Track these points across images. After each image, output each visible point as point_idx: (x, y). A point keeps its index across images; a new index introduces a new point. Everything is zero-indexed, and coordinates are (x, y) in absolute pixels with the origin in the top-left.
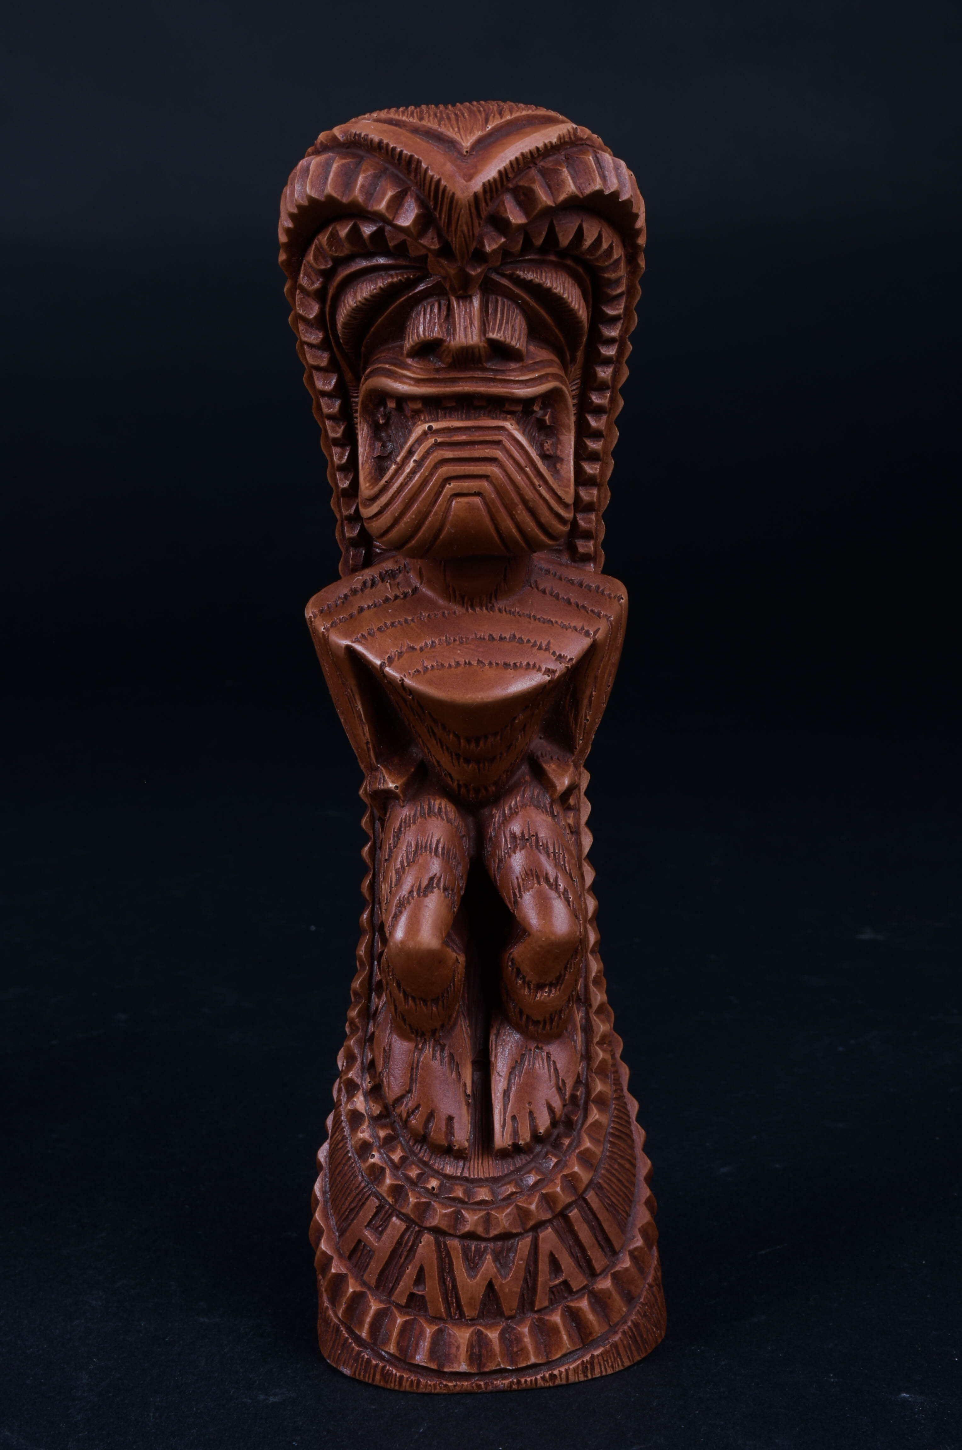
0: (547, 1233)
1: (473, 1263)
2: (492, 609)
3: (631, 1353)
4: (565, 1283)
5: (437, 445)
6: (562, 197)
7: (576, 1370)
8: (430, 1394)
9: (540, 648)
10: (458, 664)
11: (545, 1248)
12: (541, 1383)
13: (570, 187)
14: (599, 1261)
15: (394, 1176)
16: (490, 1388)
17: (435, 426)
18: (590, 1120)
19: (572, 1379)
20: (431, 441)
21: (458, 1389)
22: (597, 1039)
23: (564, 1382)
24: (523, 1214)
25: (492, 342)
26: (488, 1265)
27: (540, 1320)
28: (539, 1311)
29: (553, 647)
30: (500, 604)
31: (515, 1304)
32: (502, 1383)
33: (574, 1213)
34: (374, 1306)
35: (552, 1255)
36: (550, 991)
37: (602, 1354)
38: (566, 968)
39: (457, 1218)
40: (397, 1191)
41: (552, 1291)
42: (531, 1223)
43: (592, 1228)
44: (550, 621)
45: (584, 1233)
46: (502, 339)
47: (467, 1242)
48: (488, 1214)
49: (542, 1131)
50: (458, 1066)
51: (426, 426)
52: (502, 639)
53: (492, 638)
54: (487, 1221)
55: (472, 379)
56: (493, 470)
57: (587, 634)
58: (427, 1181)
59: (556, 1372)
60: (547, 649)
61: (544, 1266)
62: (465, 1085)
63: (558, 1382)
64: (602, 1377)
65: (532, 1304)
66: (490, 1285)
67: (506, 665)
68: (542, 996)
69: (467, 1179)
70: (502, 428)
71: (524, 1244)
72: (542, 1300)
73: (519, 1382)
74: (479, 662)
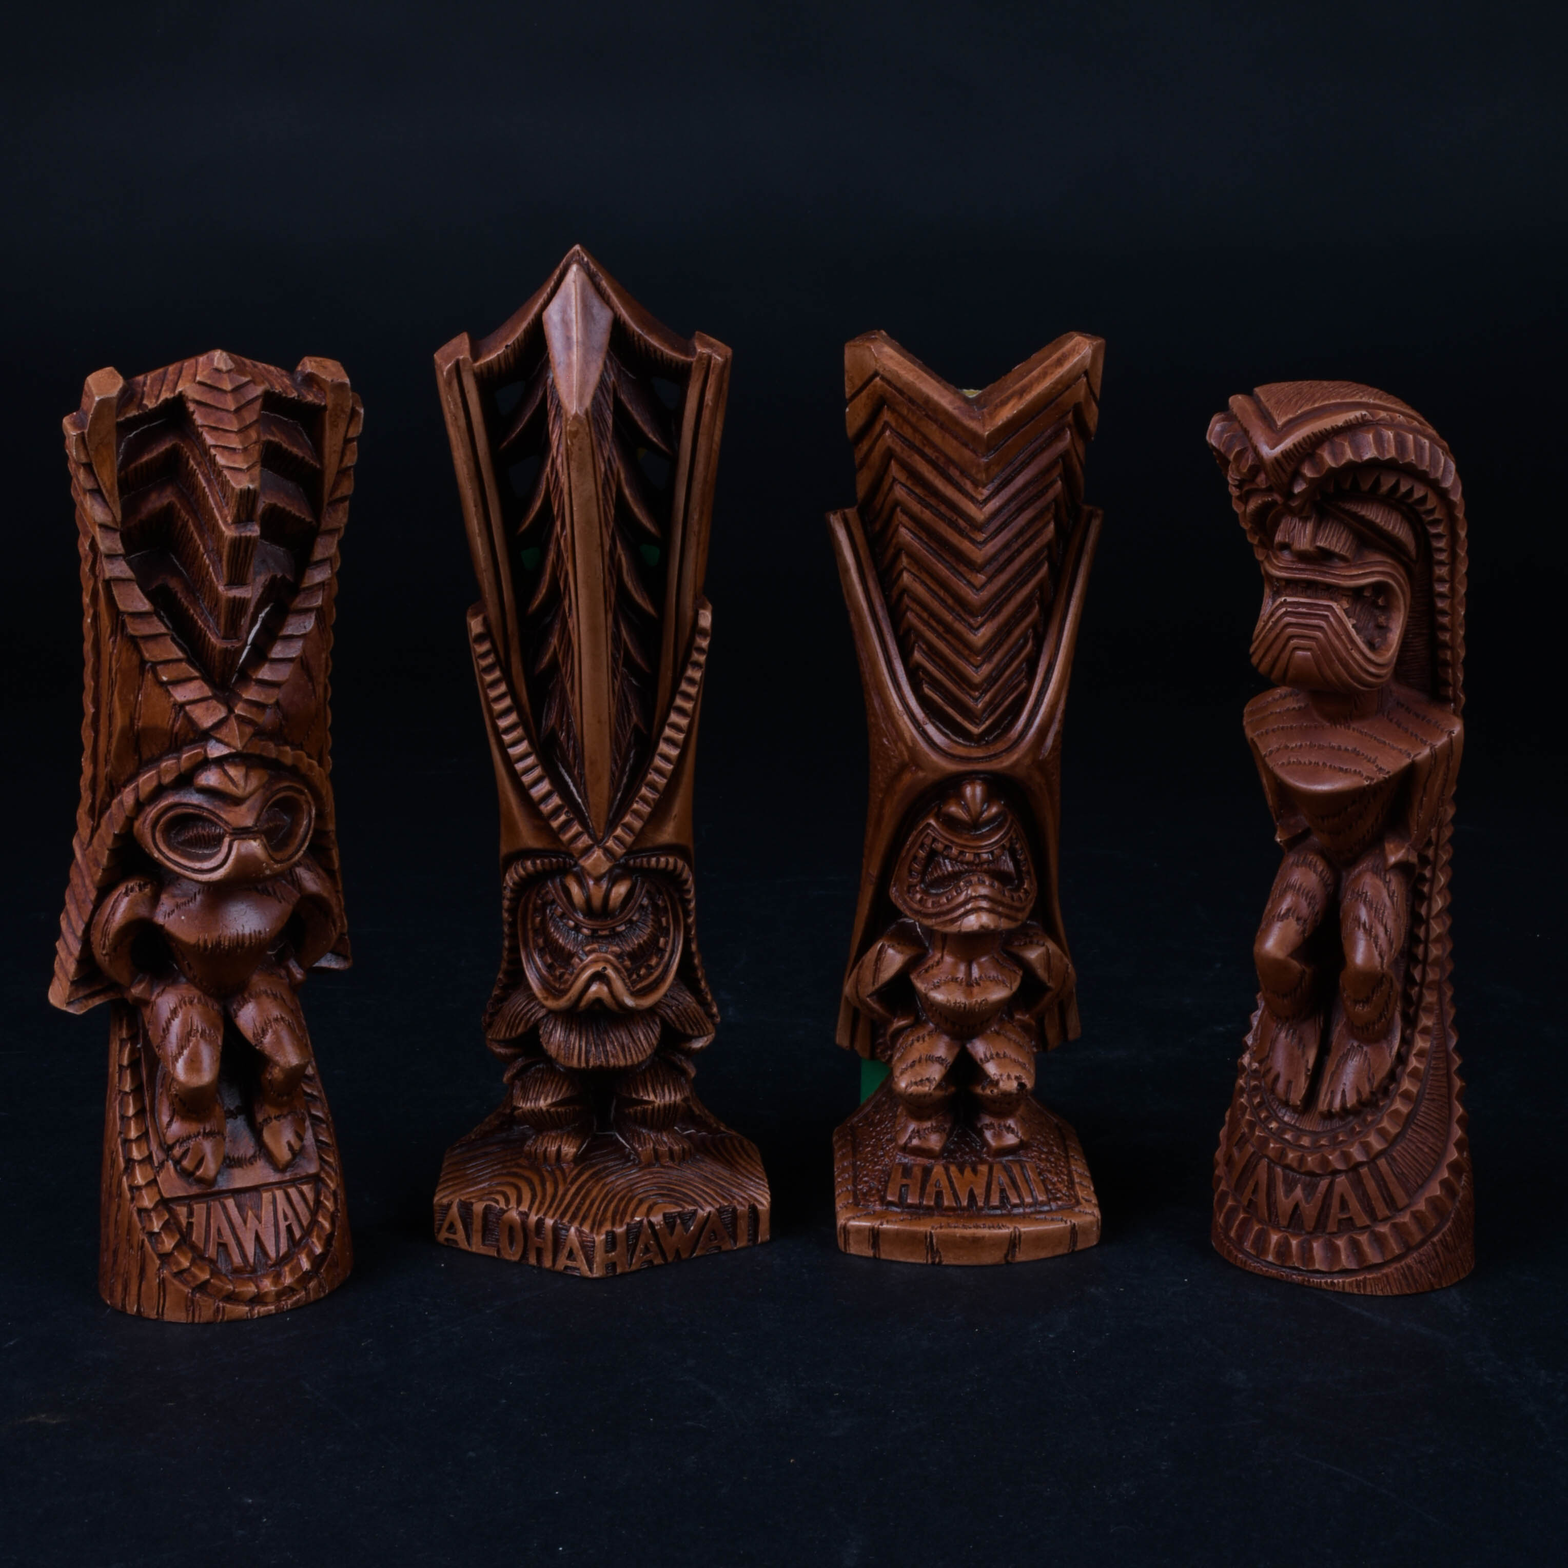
0: (1341, 1179)
1: (1290, 1189)
2: (1349, 728)
3: (1401, 1285)
4: (1350, 1219)
5: (1286, 614)
6: (1344, 462)
7: (1350, 1284)
8: (1251, 1273)
9: (1369, 761)
10: (1310, 763)
11: (1338, 1189)
12: (1324, 1286)
13: (1349, 455)
14: (1382, 1210)
15: (1252, 1114)
16: (1290, 1279)
17: (1289, 599)
18: (1393, 1108)
19: (1348, 1289)
20: (1284, 610)
21: (1268, 1274)
22: (1414, 1052)
23: (1341, 1290)
24: (1325, 1162)
25: (1318, 548)
26: (1299, 1192)
27: (1330, 1240)
28: (1330, 1234)
29: (1379, 763)
30: (1353, 726)
31: (1313, 1224)
32: (1296, 1278)
33: (1364, 1170)
34: (1230, 1203)
35: (1342, 1197)
36: (1363, 1007)
37: (1373, 1278)
38: (1373, 993)
39: (1282, 1154)
40: (1252, 1125)
41: (1340, 1221)
42: (1330, 1169)
43: (1379, 1186)
44: (1384, 743)
45: (1371, 1186)
46: (1328, 547)
47: (1287, 1171)
48: (1303, 1155)
49: (1349, 1106)
50: (1304, 1046)
51: (1283, 599)
52: (1346, 750)
53: (1339, 748)
54: (1302, 1160)
55: (1314, 570)
56: (1319, 634)
57: (1409, 755)
58: (1270, 1123)
59: (1336, 1281)
60: (1374, 762)
61: (1335, 1202)
62: (1307, 1061)
63: (1336, 1289)
64: (1372, 1296)
65: (1325, 1227)
66: (1297, 1206)
67: (1341, 769)
68: (1359, 1008)
69: (1298, 1129)
70: (1329, 608)
71: (1324, 1184)
72: (1332, 1227)
73: (1309, 1281)
74: (1324, 764)
